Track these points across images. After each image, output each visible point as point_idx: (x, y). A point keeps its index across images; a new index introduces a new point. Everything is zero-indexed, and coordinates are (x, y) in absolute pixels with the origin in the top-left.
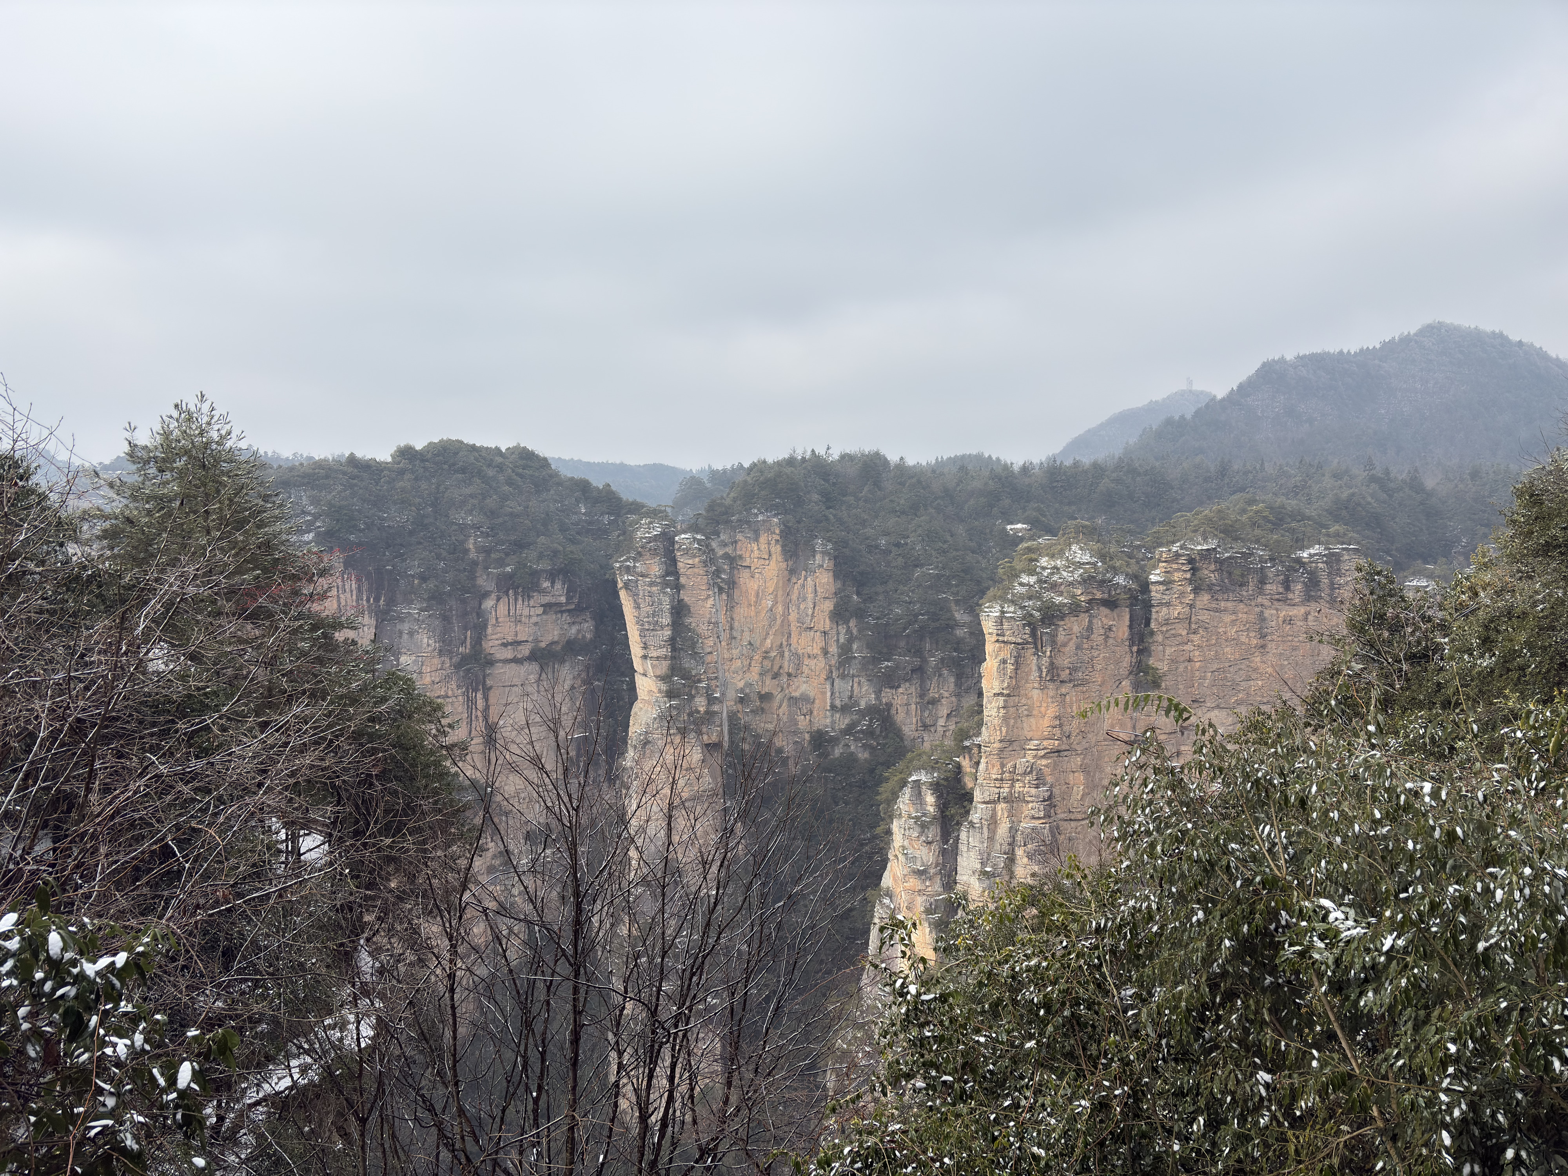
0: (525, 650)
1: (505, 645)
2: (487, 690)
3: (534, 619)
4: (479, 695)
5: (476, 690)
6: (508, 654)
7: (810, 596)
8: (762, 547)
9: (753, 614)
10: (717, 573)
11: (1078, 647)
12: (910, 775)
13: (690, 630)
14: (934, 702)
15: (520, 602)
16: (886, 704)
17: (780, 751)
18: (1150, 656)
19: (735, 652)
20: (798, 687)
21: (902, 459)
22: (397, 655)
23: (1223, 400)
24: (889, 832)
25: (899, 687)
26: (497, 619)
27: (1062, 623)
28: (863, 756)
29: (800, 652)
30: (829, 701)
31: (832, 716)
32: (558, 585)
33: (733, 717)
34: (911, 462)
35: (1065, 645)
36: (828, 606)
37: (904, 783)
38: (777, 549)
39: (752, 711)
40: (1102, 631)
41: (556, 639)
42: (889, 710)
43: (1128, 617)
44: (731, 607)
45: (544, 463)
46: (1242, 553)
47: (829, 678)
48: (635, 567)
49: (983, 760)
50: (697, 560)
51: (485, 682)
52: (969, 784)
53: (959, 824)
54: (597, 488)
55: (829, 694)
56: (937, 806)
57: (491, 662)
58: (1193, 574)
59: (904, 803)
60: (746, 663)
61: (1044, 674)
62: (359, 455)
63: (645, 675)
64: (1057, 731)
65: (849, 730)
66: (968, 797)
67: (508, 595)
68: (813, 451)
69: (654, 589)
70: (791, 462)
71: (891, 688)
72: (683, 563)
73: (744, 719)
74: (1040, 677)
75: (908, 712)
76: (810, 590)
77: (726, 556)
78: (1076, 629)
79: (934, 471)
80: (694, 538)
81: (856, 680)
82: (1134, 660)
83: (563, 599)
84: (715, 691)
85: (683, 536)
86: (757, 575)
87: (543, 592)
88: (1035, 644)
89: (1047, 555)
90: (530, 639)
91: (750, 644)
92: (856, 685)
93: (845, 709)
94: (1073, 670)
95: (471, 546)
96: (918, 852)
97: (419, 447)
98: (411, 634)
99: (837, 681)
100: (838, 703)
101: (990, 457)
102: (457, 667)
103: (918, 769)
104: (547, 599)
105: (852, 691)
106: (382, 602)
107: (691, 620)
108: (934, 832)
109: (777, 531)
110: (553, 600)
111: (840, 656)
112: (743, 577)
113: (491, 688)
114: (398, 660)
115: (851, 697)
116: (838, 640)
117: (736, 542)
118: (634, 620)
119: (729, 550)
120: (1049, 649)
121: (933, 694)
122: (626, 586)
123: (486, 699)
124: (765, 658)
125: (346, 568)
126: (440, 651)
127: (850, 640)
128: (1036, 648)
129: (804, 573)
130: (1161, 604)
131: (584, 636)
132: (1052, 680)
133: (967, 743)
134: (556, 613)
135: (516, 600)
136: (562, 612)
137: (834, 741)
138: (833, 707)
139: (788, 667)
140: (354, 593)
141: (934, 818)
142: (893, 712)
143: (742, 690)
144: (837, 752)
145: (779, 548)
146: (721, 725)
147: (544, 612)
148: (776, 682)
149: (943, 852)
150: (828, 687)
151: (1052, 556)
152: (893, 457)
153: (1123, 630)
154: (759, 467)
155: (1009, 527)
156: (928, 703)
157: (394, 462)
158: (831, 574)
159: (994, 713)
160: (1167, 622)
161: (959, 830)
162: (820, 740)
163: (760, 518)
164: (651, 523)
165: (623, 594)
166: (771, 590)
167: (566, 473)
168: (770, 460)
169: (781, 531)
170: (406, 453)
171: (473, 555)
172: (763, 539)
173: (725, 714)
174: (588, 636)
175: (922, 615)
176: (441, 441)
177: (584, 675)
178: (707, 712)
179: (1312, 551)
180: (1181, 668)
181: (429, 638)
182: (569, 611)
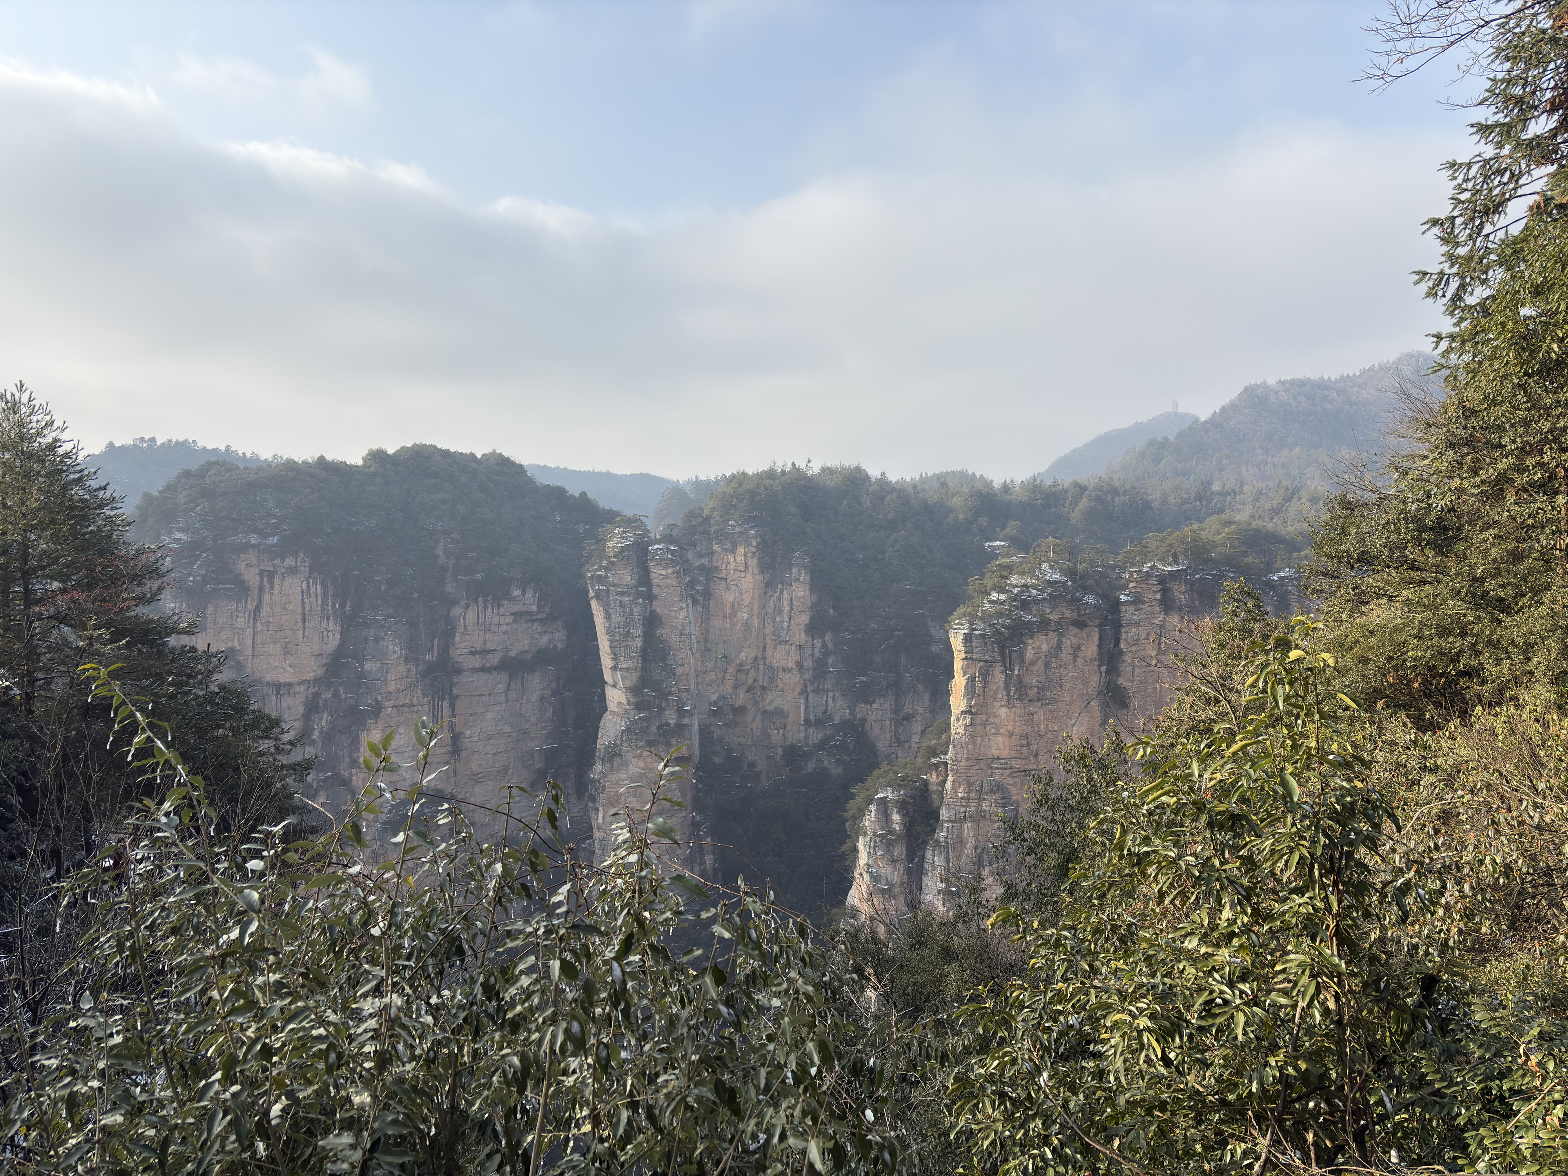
0: (495, 659)
1: (473, 653)
2: (453, 699)
3: (504, 628)
4: (446, 704)
5: (442, 699)
6: (476, 662)
7: (786, 609)
8: (739, 558)
9: (728, 626)
10: (691, 584)
11: (1047, 665)
12: (877, 793)
13: (662, 642)
14: (908, 718)
15: (490, 610)
16: (861, 719)
17: (752, 765)
18: (1119, 675)
19: (709, 665)
20: (772, 701)
21: (883, 474)
22: (361, 660)
23: (1206, 422)
24: (855, 850)
25: (874, 702)
26: (465, 627)
27: (1031, 641)
28: (836, 771)
29: (775, 665)
30: (802, 715)
31: (806, 730)
32: (529, 594)
33: (704, 730)
34: (893, 477)
35: (1033, 663)
36: (804, 619)
37: (870, 800)
38: (753, 562)
39: (725, 725)
40: (1070, 650)
41: (526, 648)
42: (863, 726)
43: (1097, 636)
44: (706, 617)
45: (519, 469)
46: (1212, 575)
47: (804, 692)
48: (606, 576)
49: (950, 778)
50: (670, 570)
51: (451, 691)
52: (937, 803)
53: (925, 843)
54: (573, 496)
55: (803, 708)
56: (904, 824)
57: (458, 671)
58: (1163, 595)
59: (870, 819)
60: (720, 676)
61: (1012, 693)
62: (329, 458)
63: (614, 686)
64: (1025, 751)
65: (822, 745)
66: (934, 815)
67: (477, 603)
68: (793, 464)
69: (626, 599)
70: (770, 474)
71: (866, 703)
72: (658, 573)
73: (717, 733)
74: (1008, 695)
75: (882, 728)
76: (786, 603)
77: (703, 568)
78: (1045, 647)
79: (915, 487)
80: (668, 549)
81: (831, 694)
82: (1103, 680)
83: (534, 608)
84: (685, 704)
85: (656, 546)
86: (733, 588)
87: (513, 600)
88: (1004, 662)
89: (1018, 573)
90: (499, 648)
91: (725, 656)
92: (830, 700)
93: (819, 723)
94: (1041, 689)
95: (441, 553)
96: (883, 871)
97: (391, 451)
98: (377, 640)
99: (811, 695)
100: (812, 717)
101: (974, 474)
102: (425, 674)
103: (885, 787)
104: (517, 608)
105: (827, 705)
106: (348, 608)
107: (663, 631)
108: (899, 851)
109: (754, 544)
110: (524, 609)
111: (814, 669)
112: (719, 588)
113: (458, 696)
114: (362, 666)
115: (825, 712)
116: (813, 655)
117: (712, 553)
118: (604, 631)
119: (705, 561)
120: (1017, 668)
121: (907, 709)
122: (597, 596)
123: (452, 707)
124: (739, 671)
125: (311, 572)
126: (406, 658)
127: (826, 653)
128: (1005, 667)
129: (780, 586)
130: (1130, 625)
131: (555, 646)
132: (1020, 698)
133: (934, 761)
134: (527, 622)
135: (485, 608)
136: (533, 621)
137: (806, 756)
138: (807, 722)
139: (763, 681)
140: (320, 597)
141: (899, 836)
142: (867, 727)
143: (715, 703)
144: (810, 766)
145: (755, 561)
146: (690, 739)
147: (515, 621)
148: (750, 695)
149: (909, 871)
150: (802, 701)
151: (1022, 574)
152: (874, 472)
153: (1091, 649)
154: (740, 479)
155: (987, 544)
156: (903, 719)
157: (365, 466)
158: (807, 587)
159: (961, 730)
160: (1136, 642)
161: (924, 849)
162: (793, 754)
163: (737, 529)
164: (624, 532)
165: (594, 604)
166: (747, 602)
167: (542, 480)
168: (750, 472)
169: (758, 544)
170: (377, 457)
171: (441, 561)
172: (741, 550)
173: (695, 728)
174: (560, 646)
175: (898, 630)
176: (415, 445)
177: (554, 685)
178: (677, 725)
179: (1282, 574)
180: (1150, 689)
181: (395, 645)
182: (540, 620)
